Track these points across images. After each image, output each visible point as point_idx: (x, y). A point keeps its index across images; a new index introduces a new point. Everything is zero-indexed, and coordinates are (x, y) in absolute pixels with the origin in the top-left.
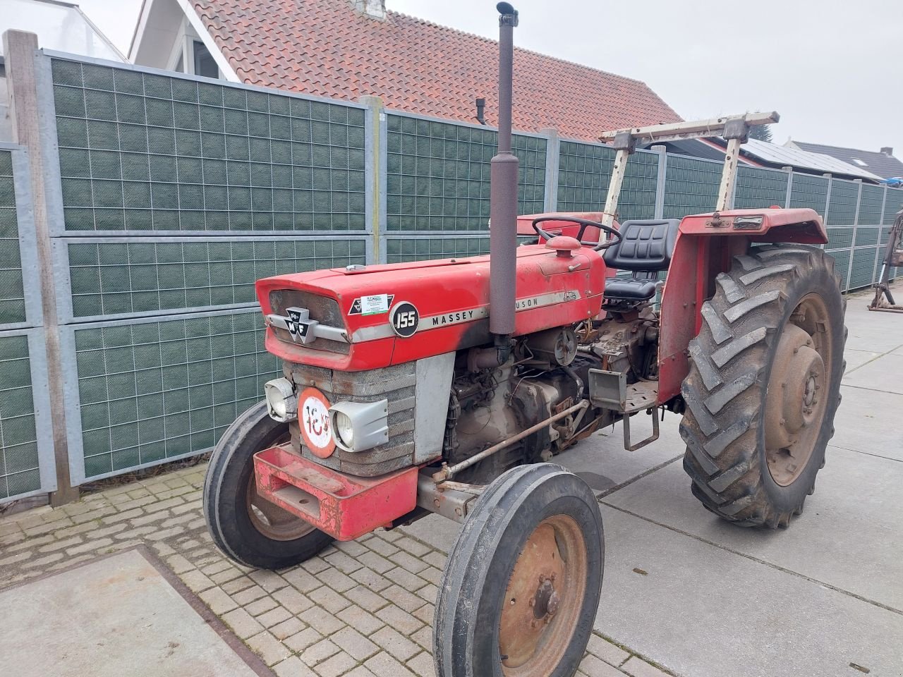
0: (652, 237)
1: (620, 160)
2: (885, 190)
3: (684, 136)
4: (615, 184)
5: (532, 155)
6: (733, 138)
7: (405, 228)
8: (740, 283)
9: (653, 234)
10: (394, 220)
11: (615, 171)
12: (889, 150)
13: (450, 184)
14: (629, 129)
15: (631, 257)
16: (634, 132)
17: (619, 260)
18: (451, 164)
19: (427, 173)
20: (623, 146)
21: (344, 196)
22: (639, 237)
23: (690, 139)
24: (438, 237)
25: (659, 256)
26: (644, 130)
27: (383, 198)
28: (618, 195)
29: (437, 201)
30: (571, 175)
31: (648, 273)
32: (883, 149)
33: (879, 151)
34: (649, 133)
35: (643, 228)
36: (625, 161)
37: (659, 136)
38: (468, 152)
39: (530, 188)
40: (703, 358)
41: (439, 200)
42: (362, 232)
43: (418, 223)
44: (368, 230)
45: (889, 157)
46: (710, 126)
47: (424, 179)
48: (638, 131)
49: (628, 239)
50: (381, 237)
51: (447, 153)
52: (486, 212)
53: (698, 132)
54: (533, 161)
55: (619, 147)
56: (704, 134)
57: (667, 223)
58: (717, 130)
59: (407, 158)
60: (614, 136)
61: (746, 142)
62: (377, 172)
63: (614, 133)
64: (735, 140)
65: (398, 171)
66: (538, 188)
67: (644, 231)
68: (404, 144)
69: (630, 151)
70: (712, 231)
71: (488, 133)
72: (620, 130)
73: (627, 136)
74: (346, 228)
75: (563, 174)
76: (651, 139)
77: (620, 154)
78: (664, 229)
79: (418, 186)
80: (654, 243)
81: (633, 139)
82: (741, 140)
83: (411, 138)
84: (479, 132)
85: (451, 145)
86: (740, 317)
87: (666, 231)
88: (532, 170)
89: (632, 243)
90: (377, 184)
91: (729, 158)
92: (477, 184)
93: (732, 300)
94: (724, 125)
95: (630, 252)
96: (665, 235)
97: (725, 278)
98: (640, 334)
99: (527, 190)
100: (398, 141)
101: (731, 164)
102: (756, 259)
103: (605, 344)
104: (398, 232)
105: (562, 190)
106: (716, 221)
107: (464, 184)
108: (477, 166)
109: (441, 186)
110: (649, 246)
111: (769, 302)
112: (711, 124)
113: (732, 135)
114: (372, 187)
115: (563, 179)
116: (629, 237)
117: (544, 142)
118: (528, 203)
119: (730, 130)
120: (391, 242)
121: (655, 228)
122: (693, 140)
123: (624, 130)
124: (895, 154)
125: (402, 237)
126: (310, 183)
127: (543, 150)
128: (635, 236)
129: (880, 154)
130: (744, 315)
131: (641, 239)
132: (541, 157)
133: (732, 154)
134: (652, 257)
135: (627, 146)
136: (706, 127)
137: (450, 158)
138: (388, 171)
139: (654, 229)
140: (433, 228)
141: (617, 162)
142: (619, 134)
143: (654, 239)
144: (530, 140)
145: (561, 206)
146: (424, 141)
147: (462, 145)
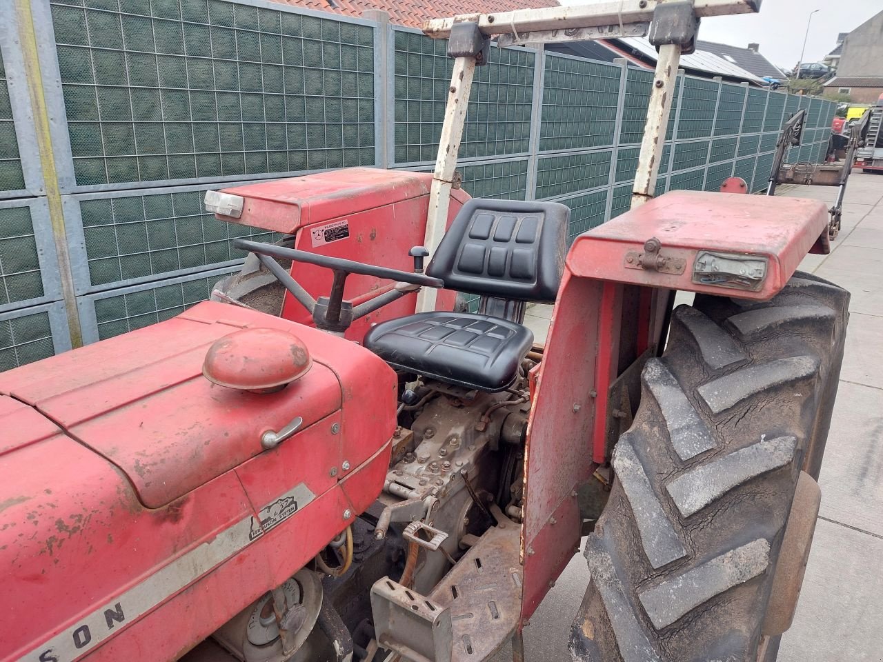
0: (514, 238)
1: (461, 76)
2: (769, 93)
3: (573, 34)
4: (451, 122)
5: (350, 52)
6: (669, 43)
7: (116, 178)
8: (698, 403)
9: (515, 231)
10: (92, 168)
11: (452, 98)
12: (755, 46)
13: (203, 100)
14: (474, 15)
15: (476, 272)
16: (484, 22)
17: (456, 277)
18: (201, 67)
19: (154, 82)
20: (464, 49)
22: (492, 236)
23: (584, 42)
24: (188, 189)
25: (526, 278)
26: (502, 19)
27: (59, 130)
28: (458, 142)
29: (179, 130)
30: (414, 84)
31: (508, 301)
32: (750, 46)
33: (747, 48)
34: (510, 25)
35: (499, 217)
36: (469, 80)
37: (528, 33)
38: (232, 45)
39: (350, 103)
40: (621, 594)
41: (184, 127)
42: (19, 193)
43: (144, 168)
44: (31, 188)
45: (755, 53)
46: (624, 15)
47: (147, 94)
48: (491, 20)
49: (472, 237)
50: (65, 198)
51: (190, 48)
52: (277, 143)
53: (600, 27)
54: (352, 61)
55: (457, 51)
56: (610, 31)
57: (542, 211)
58: (635, 23)
59: (102, 55)
60: (449, 27)
61: (691, 52)
62: (38, 81)
63: (449, 23)
64: (672, 48)
65: (88, 79)
66: (364, 103)
67: (502, 224)
68: (95, 28)
69: (478, 57)
70: (641, 278)
71: (269, 15)
72: (459, 17)
73: (472, 29)
75: (401, 83)
76: (514, 38)
77: (460, 65)
78: (537, 222)
79: (136, 104)
80: (519, 250)
81: (482, 35)
82: (683, 46)
83: (109, 19)
84: (251, 12)
85: (197, 34)
86: (707, 506)
87: (540, 227)
88: (351, 76)
89: (477, 246)
90: (42, 104)
91: (660, 85)
92: (256, 100)
93: (686, 452)
94: (651, 14)
95: (476, 262)
96: (538, 235)
97: (663, 379)
98: (493, 429)
99: (346, 107)
100: (80, 23)
101: (665, 96)
102: (730, 333)
103: (424, 467)
104: (102, 187)
105: (401, 106)
106: (652, 259)
107: (231, 100)
108: (252, 69)
109: (185, 102)
110: (509, 255)
111: (774, 470)
112: (625, 11)
113: (668, 35)
114: (29, 110)
115: (402, 90)
116: (475, 233)
117: (369, 31)
118: (348, 127)
119: (663, 26)
120: (88, 206)
121: (521, 218)
122: (591, 42)
123: (466, 17)
124: (761, 51)
125: (114, 194)
127: (367, 44)
128: (483, 233)
129: (747, 50)
130: (715, 501)
131: (495, 240)
132: (365, 54)
133: (665, 75)
134: (514, 277)
135: (471, 50)
136: (615, 16)
137: (198, 54)
138: (63, 78)
139: (519, 222)
140: (176, 174)
141: (455, 82)
142: (458, 25)
143: (517, 241)
144: (345, 28)
145: (401, 130)
146: (138, 24)
147: (220, 34)
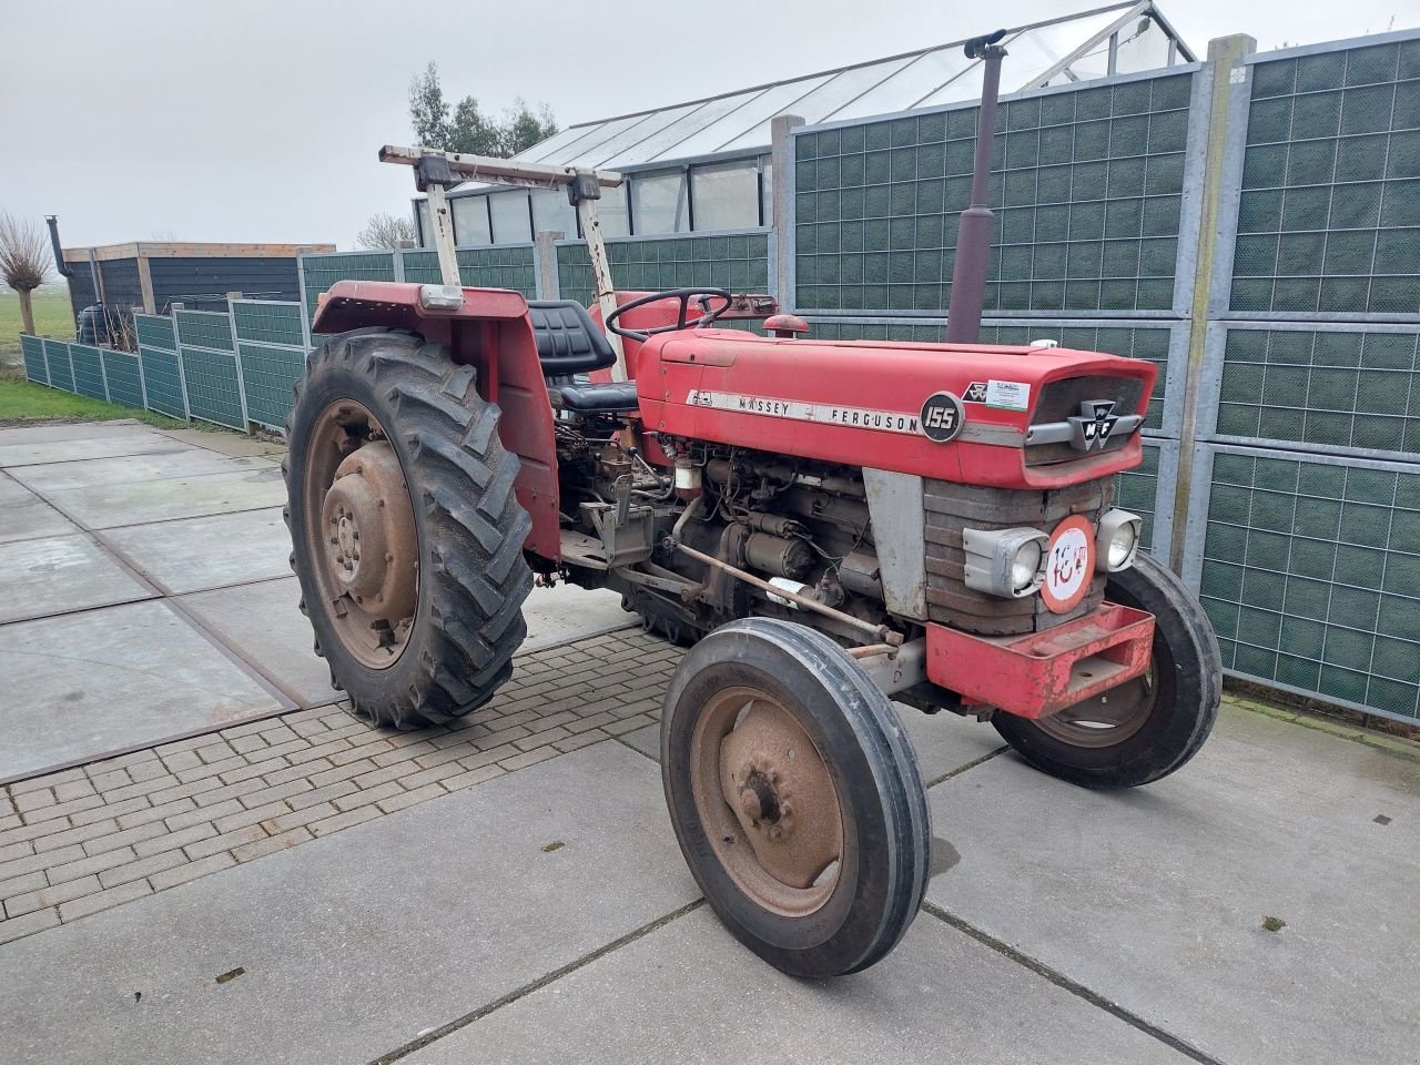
19: (1376, 173)
21: (1132, 247)
27: (1225, 245)
29: (1404, 238)
47: (1360, 192)
59: (1305, 148)
65: (1277, 181)
68: (1302, 117)
74: (1129, 306)
79: (1338, 207)
83: (1326, 100)
90: (1213, 218)
100: (1284, 115)
104: (1260, 315)
114: (1197, 225)
125: (1273, 326)
126: (1063, 232)
138: (1245, 184)
140: (1378, 305)
